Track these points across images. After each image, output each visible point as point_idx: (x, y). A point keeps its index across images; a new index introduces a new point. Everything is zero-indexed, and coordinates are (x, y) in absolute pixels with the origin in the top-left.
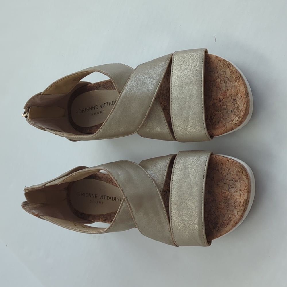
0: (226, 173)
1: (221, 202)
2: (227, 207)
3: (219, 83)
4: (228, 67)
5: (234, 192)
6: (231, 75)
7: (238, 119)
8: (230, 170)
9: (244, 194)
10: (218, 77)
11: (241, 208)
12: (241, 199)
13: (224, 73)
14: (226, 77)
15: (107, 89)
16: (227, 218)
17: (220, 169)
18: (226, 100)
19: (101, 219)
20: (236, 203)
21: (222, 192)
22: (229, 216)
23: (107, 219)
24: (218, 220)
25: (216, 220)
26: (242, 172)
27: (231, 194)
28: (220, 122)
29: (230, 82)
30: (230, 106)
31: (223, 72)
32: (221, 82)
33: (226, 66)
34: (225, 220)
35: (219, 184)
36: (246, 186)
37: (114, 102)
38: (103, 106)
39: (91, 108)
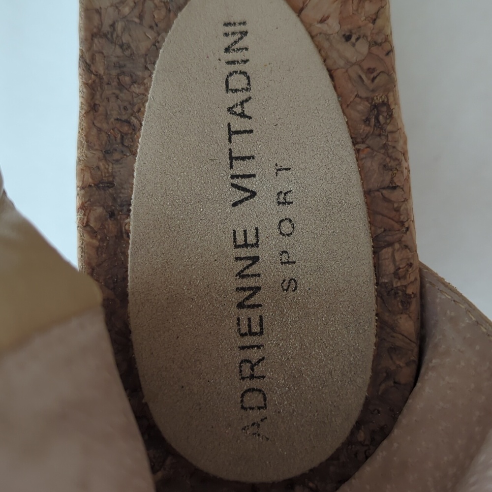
37: (231, 74)
38: (244, 176)
39: (244, 289)
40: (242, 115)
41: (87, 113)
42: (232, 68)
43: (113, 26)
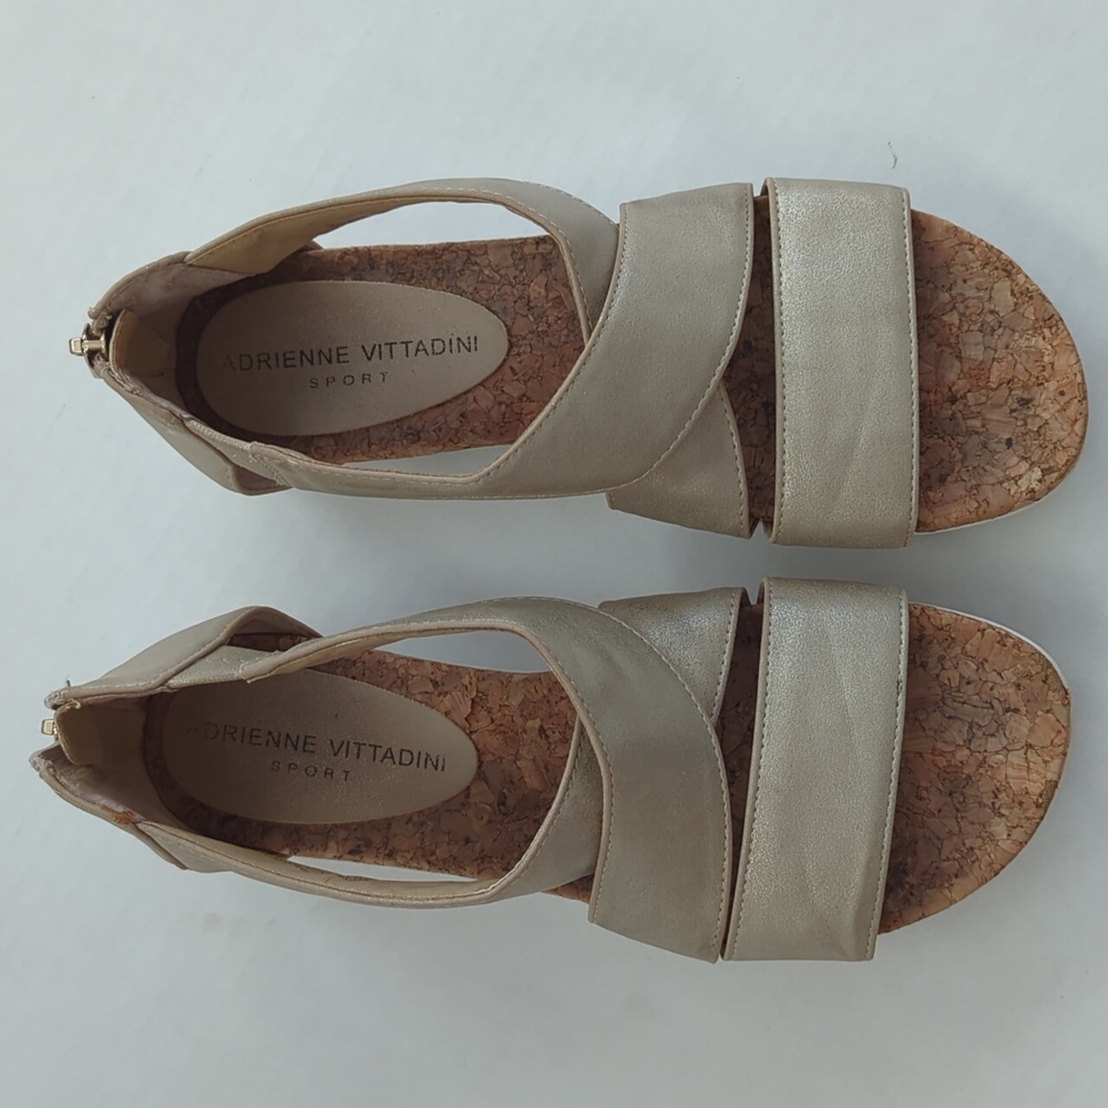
0: (962, 677)
1: (927, 789)
2: (957, 810)
3: (954, 330)
4: (1005, 274)
5: (997, 753)
6: (1016, 304)
7: (1043, 476)
8: (987, 666)
9: (1045, 762)
10: (951, 305)
11: (1029, 814)
12: (1029, 780)
13: (981, 294)
14: (992, 312)
15: (408, 282)
16: (956, 851)
17: (932, 662)
18: (984, 399)
19: (338, 843)
20: (1002, 796)
21: (934, 749)
22: (964, 844)
23: (369, 845)
24: (909, 859)
25: (901, 858)
26: (1046, 677)
27: (981, 758)
28: (949, 479)
29: (1008, 332)
30: (998, 421)
31: (979, 290)
32: (965, 328)
33: (997, 268)
34: (943, 857)
35: (922, 716)
36: (1059, 732)
37: (443, 342)
38: (380, 352)
39: (312, 355)
40: (418, 350)
41: (416, 250)
42: (447, 342)
43: (476, 263)
